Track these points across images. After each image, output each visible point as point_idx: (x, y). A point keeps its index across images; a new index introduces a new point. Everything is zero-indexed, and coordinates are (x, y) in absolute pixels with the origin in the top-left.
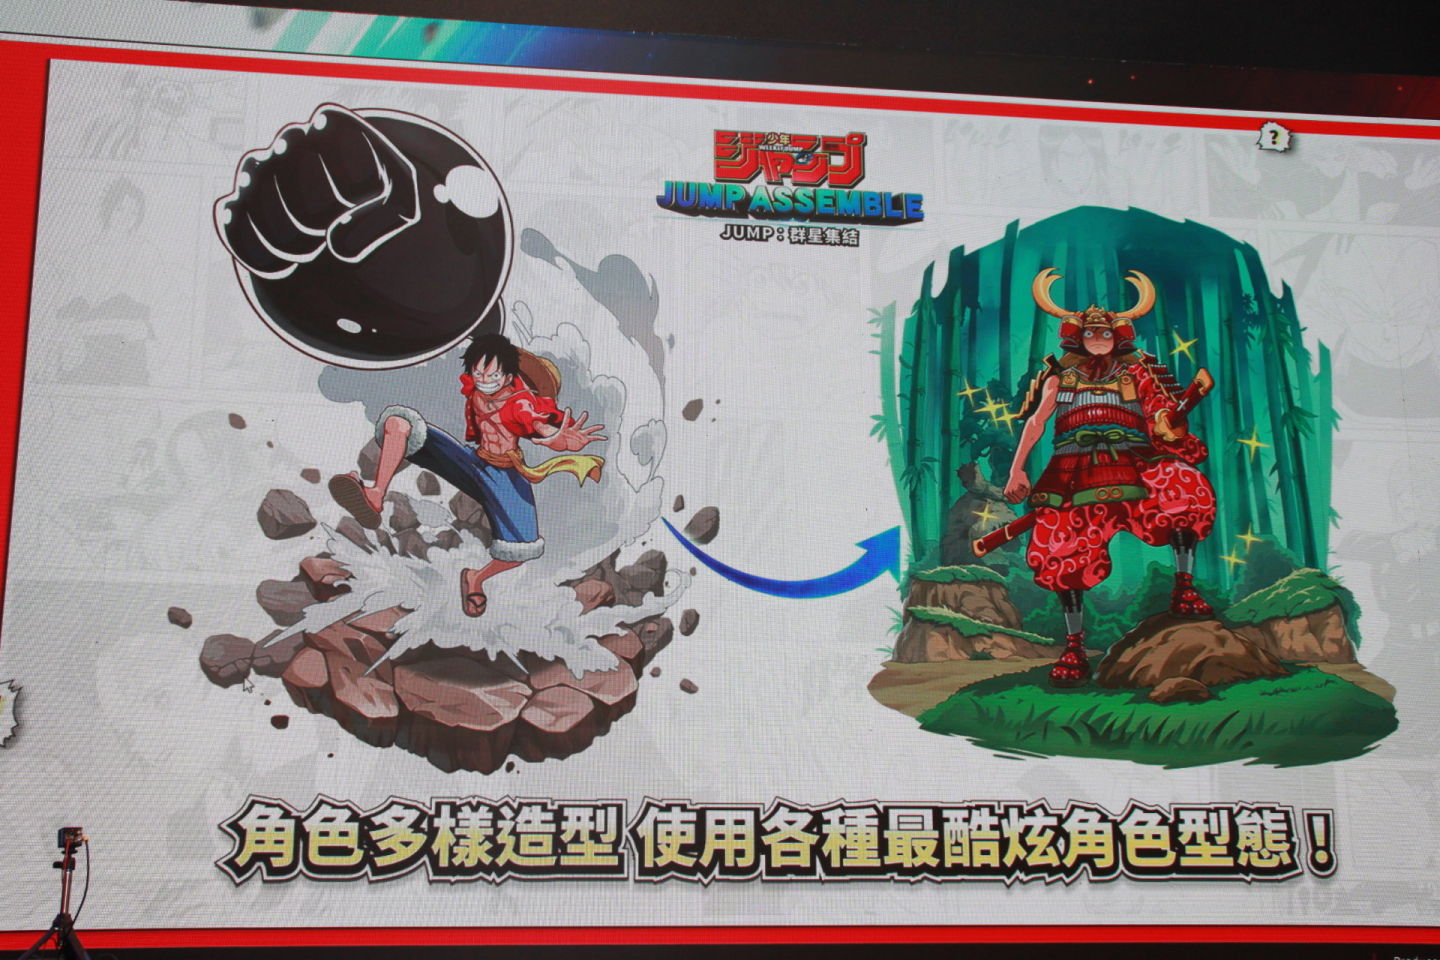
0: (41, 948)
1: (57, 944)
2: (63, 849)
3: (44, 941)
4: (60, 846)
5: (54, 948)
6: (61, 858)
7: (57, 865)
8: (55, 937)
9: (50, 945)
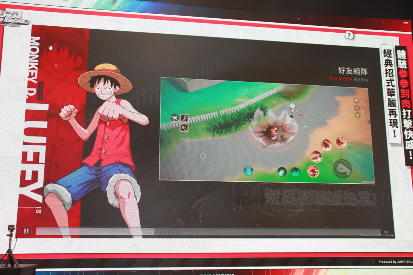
0: (3, 259)
1: (8, 258)
2: (9, 231)
3: (4, 257)
4: (9, 230)
5: (7, 259)
6: (9, 233)
7: (8, 235)
8: (7, 255)
9: (6, 258)
